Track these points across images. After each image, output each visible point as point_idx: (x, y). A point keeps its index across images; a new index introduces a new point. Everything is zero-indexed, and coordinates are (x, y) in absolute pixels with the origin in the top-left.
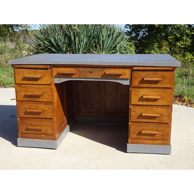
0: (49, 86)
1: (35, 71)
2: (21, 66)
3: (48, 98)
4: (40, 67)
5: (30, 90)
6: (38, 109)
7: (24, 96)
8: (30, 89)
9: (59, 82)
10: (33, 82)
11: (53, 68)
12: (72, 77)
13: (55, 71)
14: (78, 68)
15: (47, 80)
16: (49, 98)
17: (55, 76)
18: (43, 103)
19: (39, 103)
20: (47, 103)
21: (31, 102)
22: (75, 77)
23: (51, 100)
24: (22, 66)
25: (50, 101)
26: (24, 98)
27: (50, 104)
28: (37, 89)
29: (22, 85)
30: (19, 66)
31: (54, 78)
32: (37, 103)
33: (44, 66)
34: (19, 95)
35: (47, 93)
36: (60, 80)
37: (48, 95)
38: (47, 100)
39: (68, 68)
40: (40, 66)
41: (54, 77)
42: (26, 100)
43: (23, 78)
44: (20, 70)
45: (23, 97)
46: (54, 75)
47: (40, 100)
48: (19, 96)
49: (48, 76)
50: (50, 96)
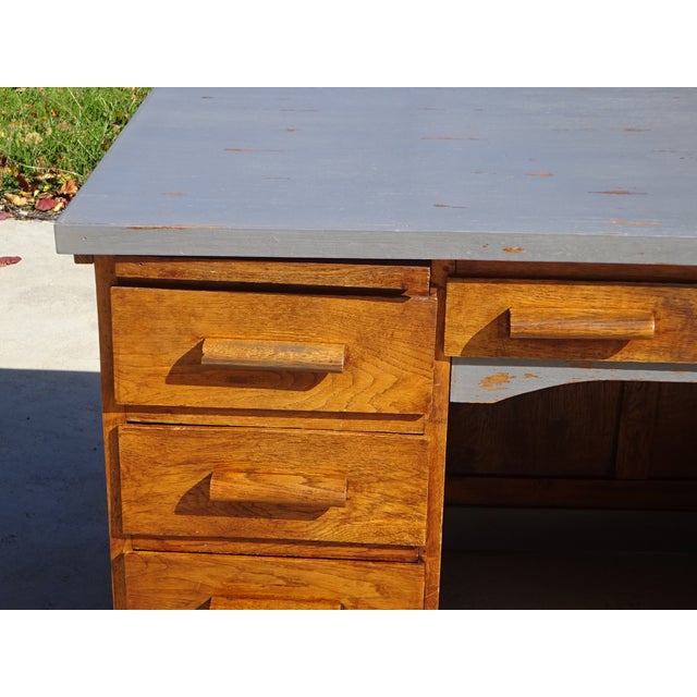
0: (405, 426)
1: (293, 311)
2: (169, 266)
3: (389, 515)
4: (347, 283)
5: (241, 454)
6: (294, 595)
7: (183, 500)
8: (239, 446)
9: (491, 396)
10: (267, 392)
11: (451, 287)
12: (618, 358)
13: (471, 309)
14: (670, 291)
15: (392, 379)
16: (398, 516)
17: (468, 347)
18: (343, 551)
19: (309, 551)
20: (375, 553)
21: (242, 547)
22: (640, 357)
23: (415, 533)
24: (181, 266)
25: (408, 539)
26: (180, 518)
27: (402, 560)
28: (303, 452)
29: (169, 419)
30: (152, 270)
31: (452, 360)
32: (295, 549)
33: (380, 271)
34: (144, 490)
35: (380, 480)
36: (506, 378)
37: (389, 499)
38: (378, 534)
39: (589, 289)
40: (345, 269)
41: (457, 353)
42: (199, 532)
43: (180, 362)
44: (160, 299)
45: (179, 511)
46: (457, 340)
47: (324, 530)
48: (142, 500)
49: (403, 347)
50: (410, 502)
